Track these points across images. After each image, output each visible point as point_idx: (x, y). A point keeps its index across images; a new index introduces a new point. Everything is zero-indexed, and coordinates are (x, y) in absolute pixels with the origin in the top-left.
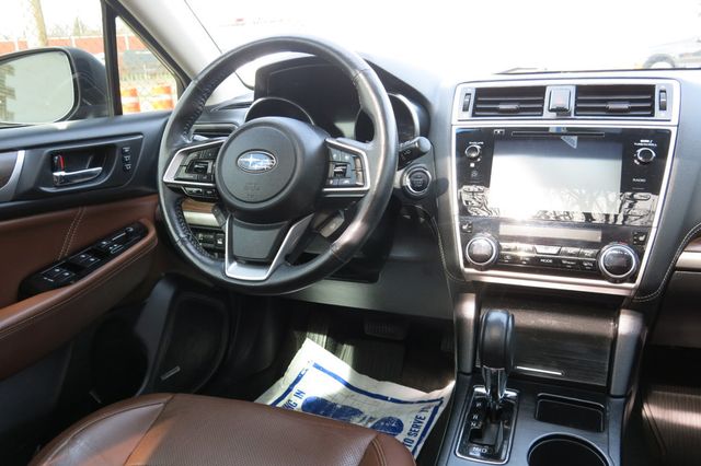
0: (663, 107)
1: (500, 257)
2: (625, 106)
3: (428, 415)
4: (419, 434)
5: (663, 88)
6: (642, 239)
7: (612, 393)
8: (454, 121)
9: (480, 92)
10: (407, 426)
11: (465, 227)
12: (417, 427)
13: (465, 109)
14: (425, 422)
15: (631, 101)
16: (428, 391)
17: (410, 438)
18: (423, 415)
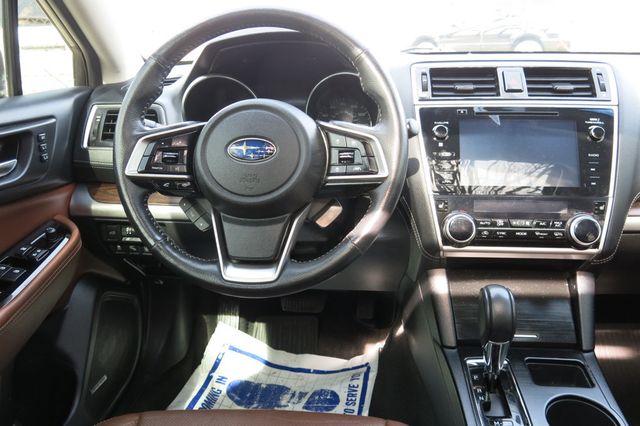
0: (603, 89)
1: (479, 233)
2: (571, 87)
3: (360, 382)
4: (358, 402)
5: (599, 71)
6: (602, 208)
7: (584, 348)
8: (416, 101)
9: (434, 72)
10: (343, 396)
11: (441, 206)
12: (353, 395)
13: (425, 89)
14: (360, 390)
15: (573, 83)
16: (348, 358)
17: (349, 407)
18: (355, 383)
